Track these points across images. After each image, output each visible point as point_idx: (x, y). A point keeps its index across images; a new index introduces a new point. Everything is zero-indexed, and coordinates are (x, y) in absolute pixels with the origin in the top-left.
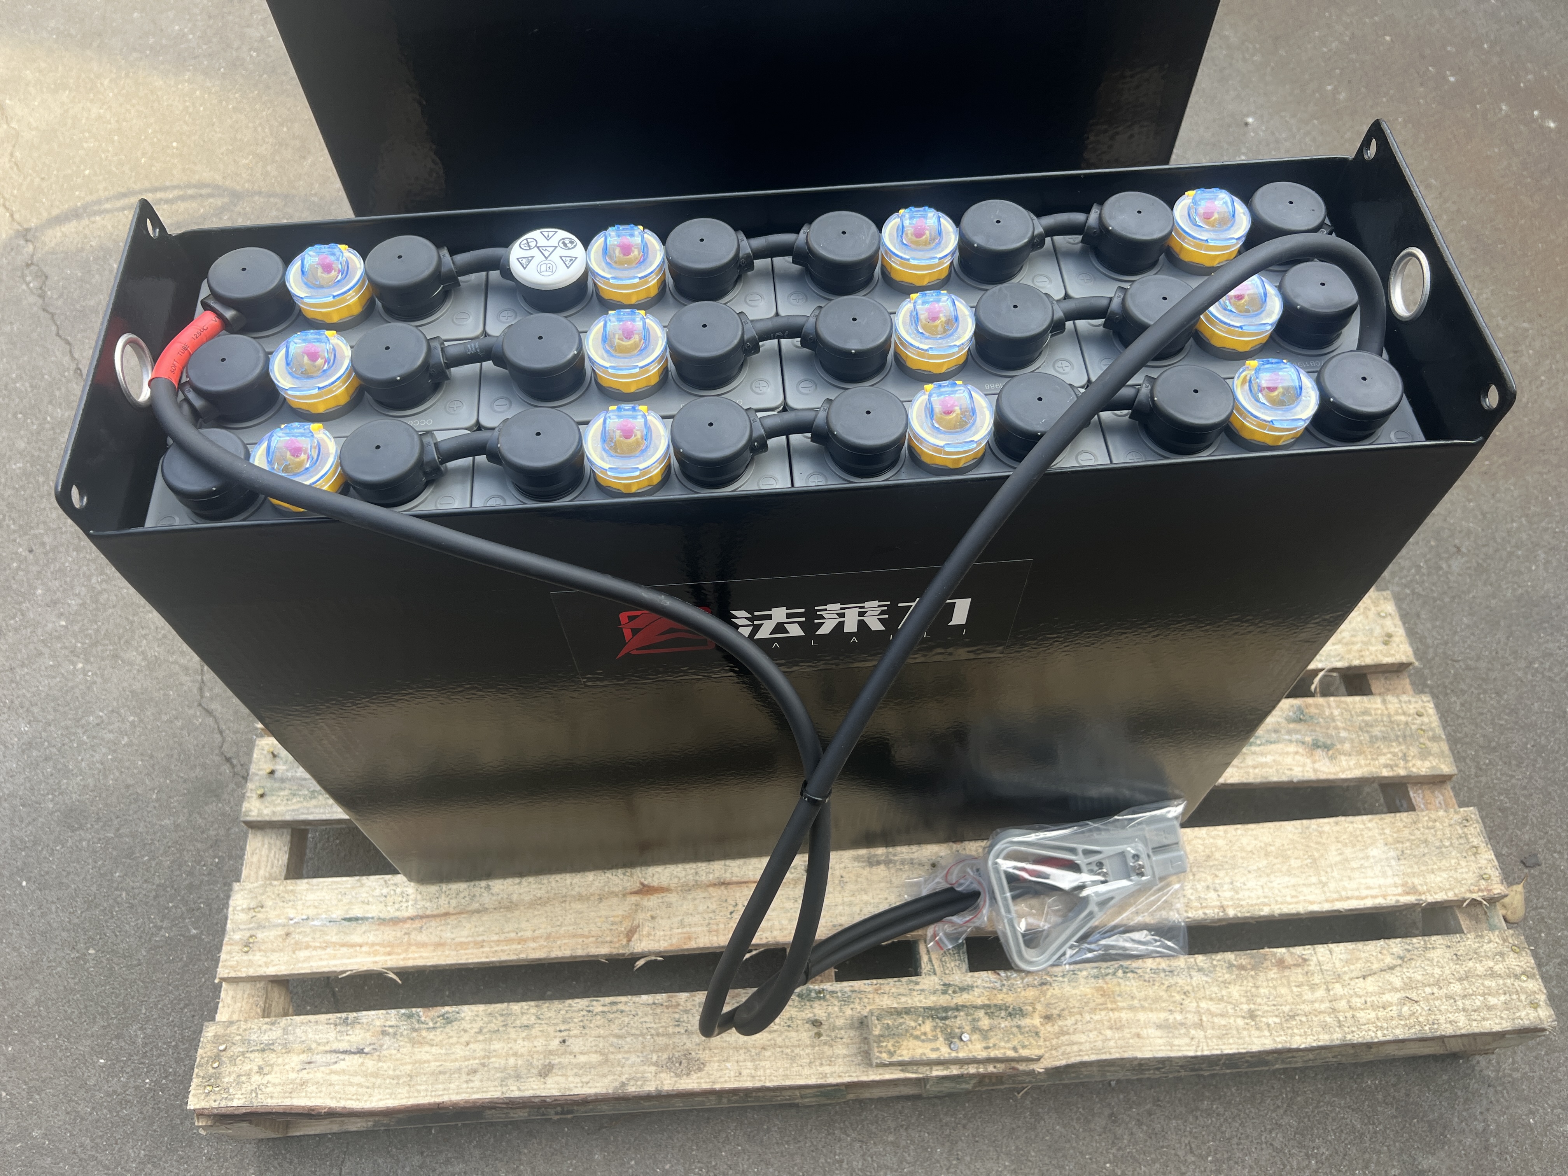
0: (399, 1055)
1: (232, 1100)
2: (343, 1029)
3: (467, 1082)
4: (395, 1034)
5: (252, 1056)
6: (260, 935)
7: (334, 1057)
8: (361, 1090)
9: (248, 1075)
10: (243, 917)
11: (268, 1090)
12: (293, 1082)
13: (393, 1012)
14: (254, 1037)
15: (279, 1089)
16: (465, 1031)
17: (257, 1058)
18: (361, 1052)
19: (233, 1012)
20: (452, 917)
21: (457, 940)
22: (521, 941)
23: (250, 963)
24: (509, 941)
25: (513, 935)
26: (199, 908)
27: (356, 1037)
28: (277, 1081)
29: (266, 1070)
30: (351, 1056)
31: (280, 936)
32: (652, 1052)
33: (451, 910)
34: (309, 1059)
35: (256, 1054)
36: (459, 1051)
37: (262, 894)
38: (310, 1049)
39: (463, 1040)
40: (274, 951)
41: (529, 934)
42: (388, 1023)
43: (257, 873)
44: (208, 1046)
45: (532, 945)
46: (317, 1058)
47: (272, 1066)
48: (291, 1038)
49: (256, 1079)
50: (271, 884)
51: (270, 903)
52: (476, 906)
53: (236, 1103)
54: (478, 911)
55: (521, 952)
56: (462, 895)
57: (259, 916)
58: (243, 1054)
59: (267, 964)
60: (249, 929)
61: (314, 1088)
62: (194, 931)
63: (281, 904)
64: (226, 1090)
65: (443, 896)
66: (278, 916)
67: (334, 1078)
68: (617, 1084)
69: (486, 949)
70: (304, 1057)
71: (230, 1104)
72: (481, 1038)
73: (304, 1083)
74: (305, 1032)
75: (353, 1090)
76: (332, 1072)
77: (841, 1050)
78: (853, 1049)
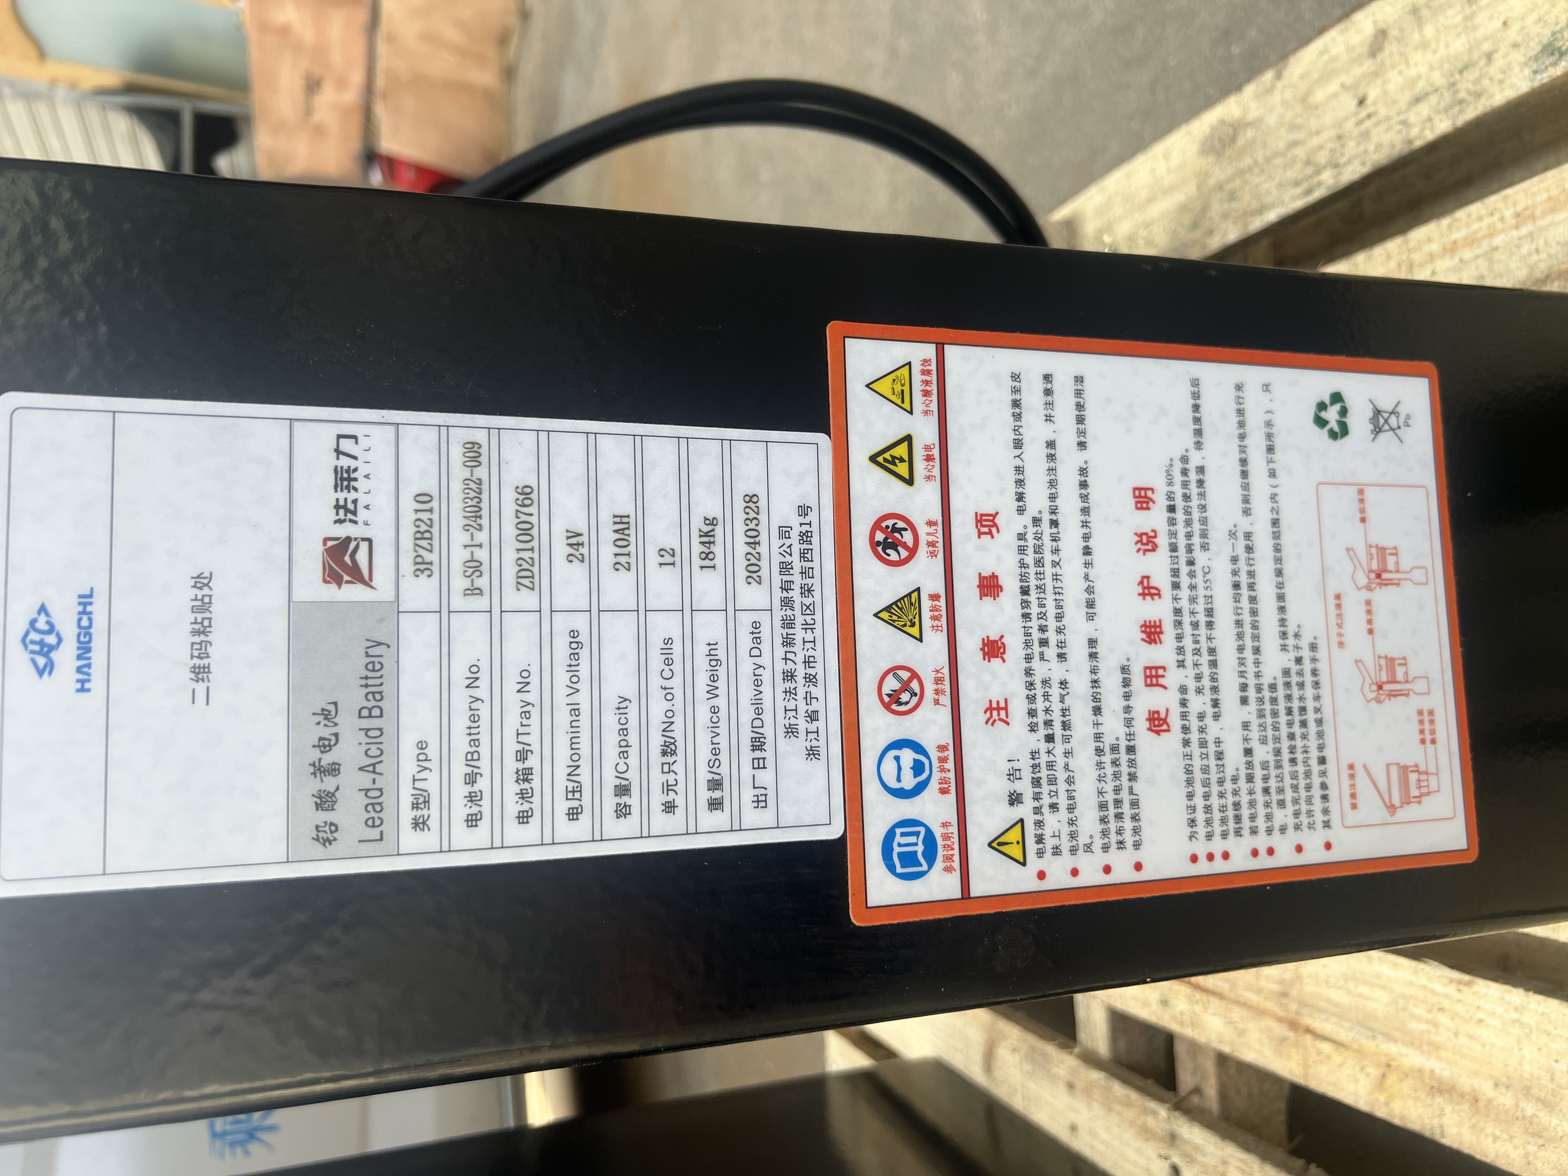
16: (1516, 46)
24: (1471, 241)
25: (1467, 254)
45: (1434, 247)
68: (1286, 73)
72: (1486, 47)
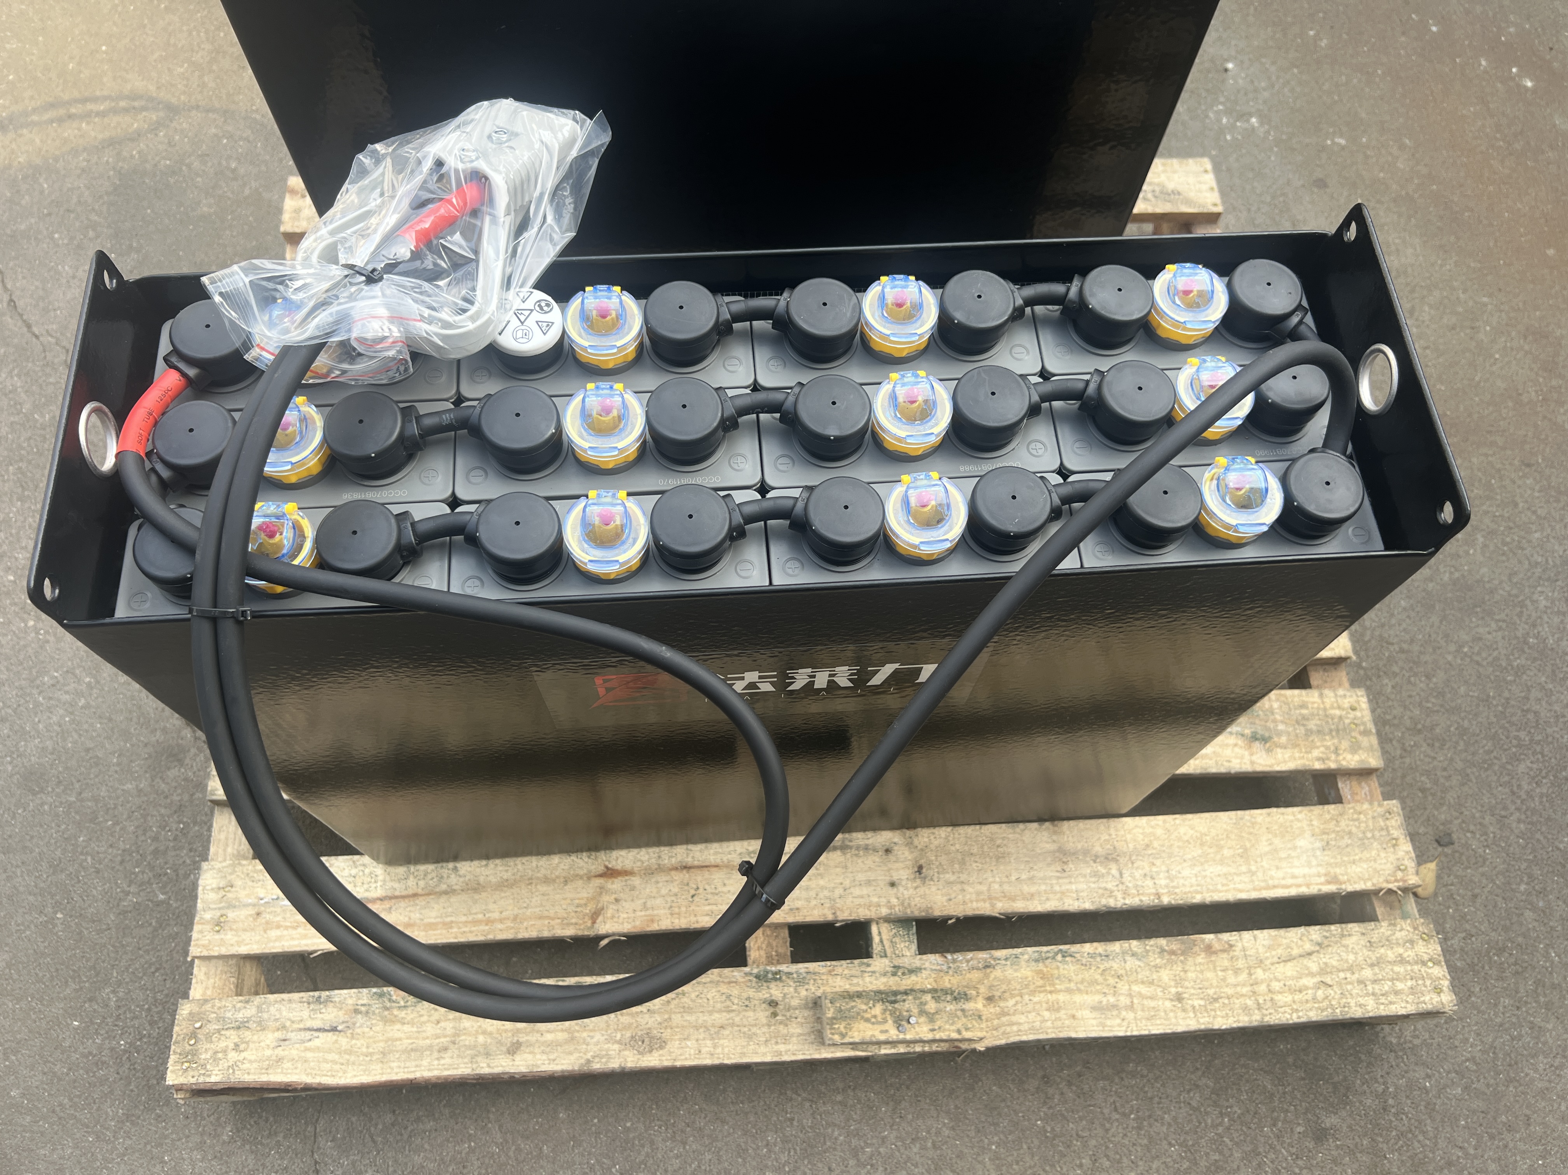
0: (372, 1033)
1: (209, 1076)
2: (317, 1007)
3: (438, 1059)
4: (367, 1012)
5: (228, 1033)
6: (231, 915)
7: (308, 1035)
8: (337, 1067)
9: (225, 1051)
10: (212, 896)
11: (244, 1066)
12: (269, 1058)
13: (365, 991)
14: (229, 1015)
15: (255, 1065)
17: (233, 1035)
18: (334, 1029)
19: (207, 988)
20: (421, 898)
21: (426, 921)
22: (489, 922)
23: (222, 942)
24: (476, 922)
25: (480, 916)
26: (166, 874)
27: (329, 1015)
28: (253, 1058)
29: (242, 1047)
30: (325, 1034)
31: (251, 915)
32: (616, 1030)
33: (420, 891)
34: (283, 1037)
35: (232, 1032)
36: (430, 1029)
37: (231, 874)
38: (284, 1027)
39: (433, 1019)
40: (245, 930)
41: (496, 915)
42: (361, 1002)
43: (225, 850)
44: (184, 1023)
45: (500, 926)
46: (291, 1035)
47: (247, 1043)
48: (265, 1016)
49: (233, 1056)
50: (239, 864)
51: (239, 883)
52: (444, 887)
53: (213, 1079)
54: (446, 893)
55: (489, 933)
56: (430, 877)
57: (230, 895)
58: (219, 1031)
59: (239, 943)
60: (220, 909)
61: (289, 1065)
62: (162, 897)
63: (251, 884)
64: (204, 1066)
65: (411, 877)
66: (248, 896)
67: (309, 1055)
68: (583, 1061)
69: (455, 930)
70: (279, 1035)
71: (208, 1080)
72: (451, 1016)
73: (280, 1060)
74: (279, 1010)
75: (328, 1066)
76: (307, 1049)
77: (795, 1029)
78: (806, 1029)
